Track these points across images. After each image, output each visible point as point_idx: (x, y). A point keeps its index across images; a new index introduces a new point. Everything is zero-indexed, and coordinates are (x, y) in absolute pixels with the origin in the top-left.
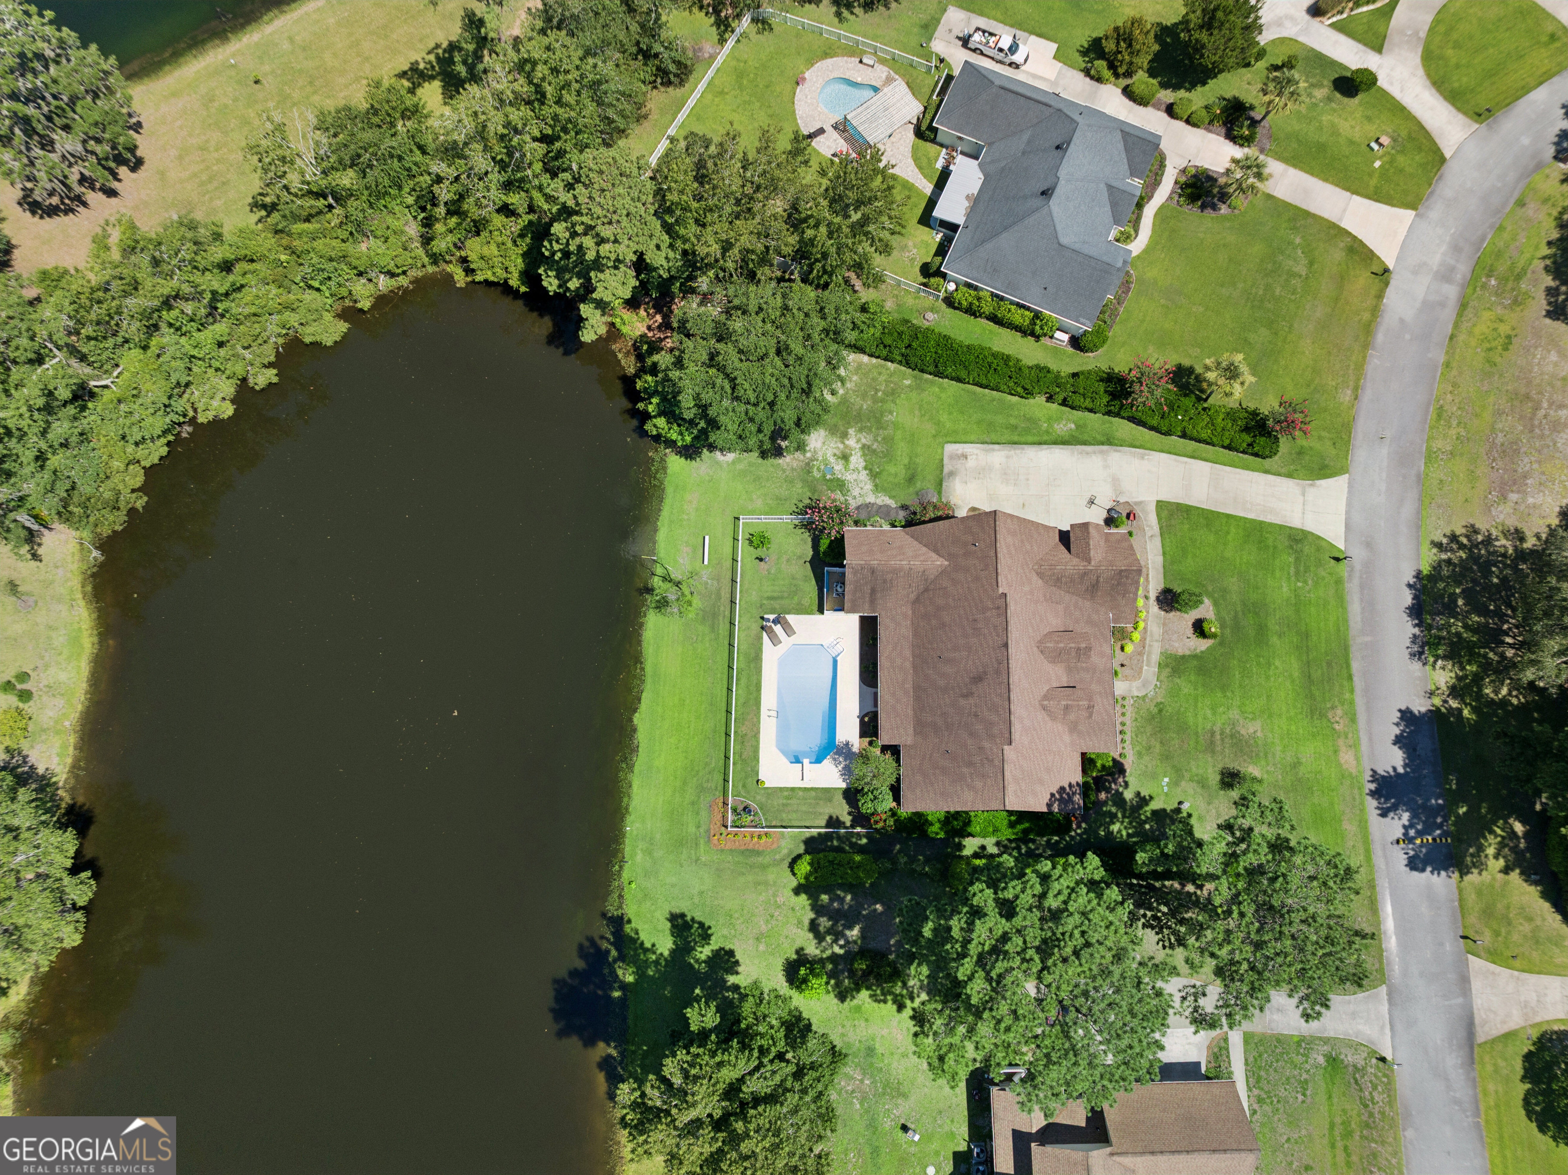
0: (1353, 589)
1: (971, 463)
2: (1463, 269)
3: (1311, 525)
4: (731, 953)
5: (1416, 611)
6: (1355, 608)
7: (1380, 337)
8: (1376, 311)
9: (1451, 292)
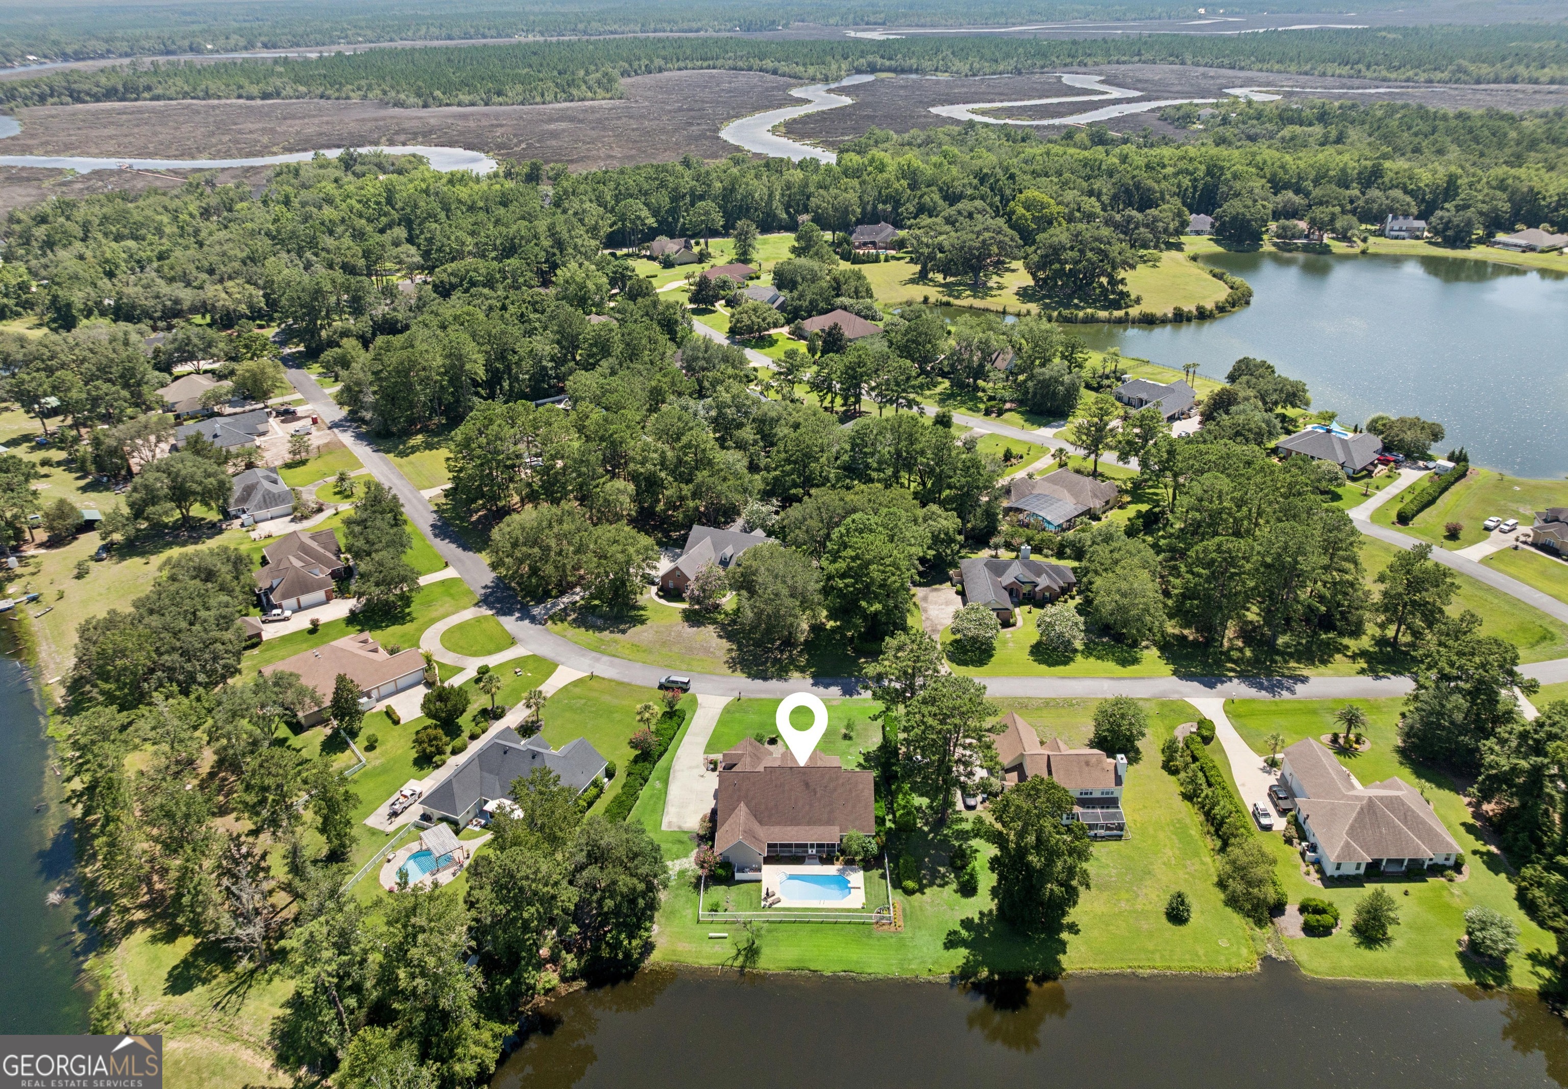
0: (752, 696)
1: (674, 820)
2: (594, 654)
3: (722, 706)
4: (962, 921)
5: (765, 679)
6: (763, 696)
7: (626, 680)
8: (610, 680)
9: (605, 659)
